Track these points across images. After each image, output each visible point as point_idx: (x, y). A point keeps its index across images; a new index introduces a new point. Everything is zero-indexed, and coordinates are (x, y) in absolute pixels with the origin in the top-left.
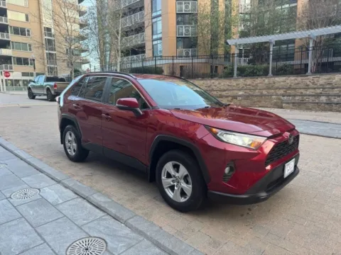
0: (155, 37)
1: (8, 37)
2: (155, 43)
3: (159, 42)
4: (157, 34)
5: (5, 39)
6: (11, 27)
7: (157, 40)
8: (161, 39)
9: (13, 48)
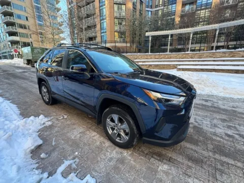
0: (102, 31)
1: (16, 29)
2: (102, 34)
3: (105, 34)
4: (103, 29)
5: (14, 30)
6: (17, 23)
7: (103, 33)
8: (106, 32)
9: (20, 36)
